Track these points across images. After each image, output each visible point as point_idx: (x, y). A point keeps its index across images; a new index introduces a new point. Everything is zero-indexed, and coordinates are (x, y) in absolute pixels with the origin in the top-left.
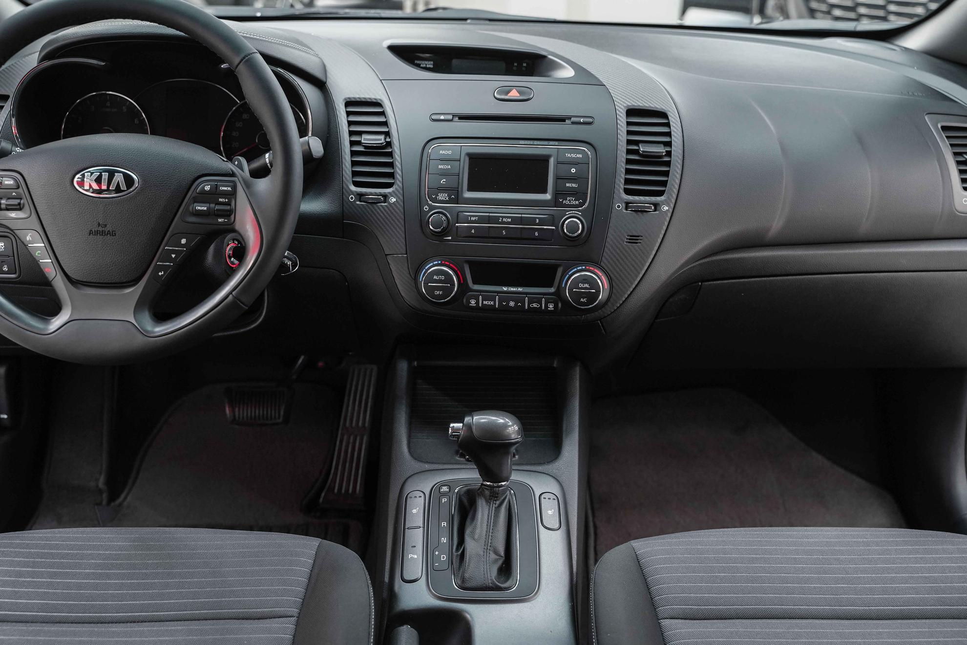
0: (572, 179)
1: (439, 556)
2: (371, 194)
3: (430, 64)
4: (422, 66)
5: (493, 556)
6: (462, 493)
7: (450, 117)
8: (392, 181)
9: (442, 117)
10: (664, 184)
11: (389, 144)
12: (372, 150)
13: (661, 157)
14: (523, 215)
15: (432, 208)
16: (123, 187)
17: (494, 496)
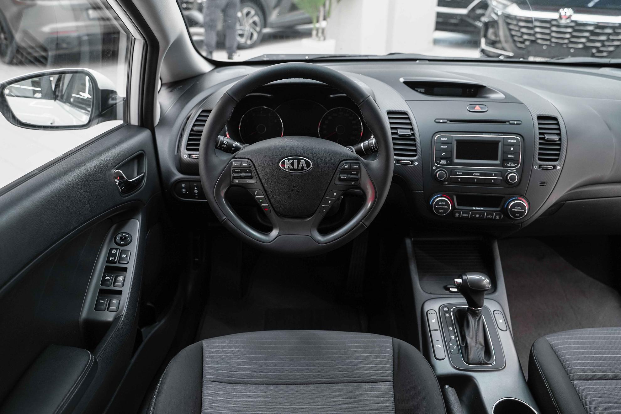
0: (512, 153)
1: (452, 346)
2: (404, 160)
3: (423, 90)
4: (418, 91)
5: (480, 347)
6: (455, 311)
7: (446, 121)
8: (415, 154)
9: (441, 121)
10: (558, 155)
11: (413, 135)
12: (403, 137)
13: (555, 141)
14: (486, 172)
15: (437, 168)
16: (305, 167)
17: (475, 314)
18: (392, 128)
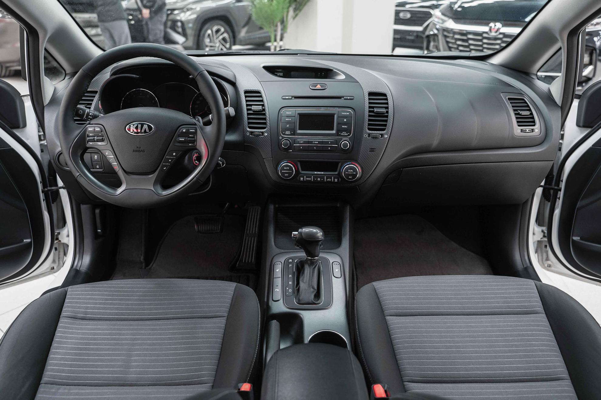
0: (345, 124)
1: (288, 289)
2: (256, 132)
3: (281, 74)
4: (278, 75)
5: (312, 290)
6: (298, 262)
7: (291, 97)
8: (265, 126)
9: (287, 98)
10: (386, 125)
11: (264, 110)
12: (256, 113)
13: (384, 113)
14: (323, 140)
15: (283, 138)
16: (148, 131)
17: (312, 263)
18: (247, 105)
